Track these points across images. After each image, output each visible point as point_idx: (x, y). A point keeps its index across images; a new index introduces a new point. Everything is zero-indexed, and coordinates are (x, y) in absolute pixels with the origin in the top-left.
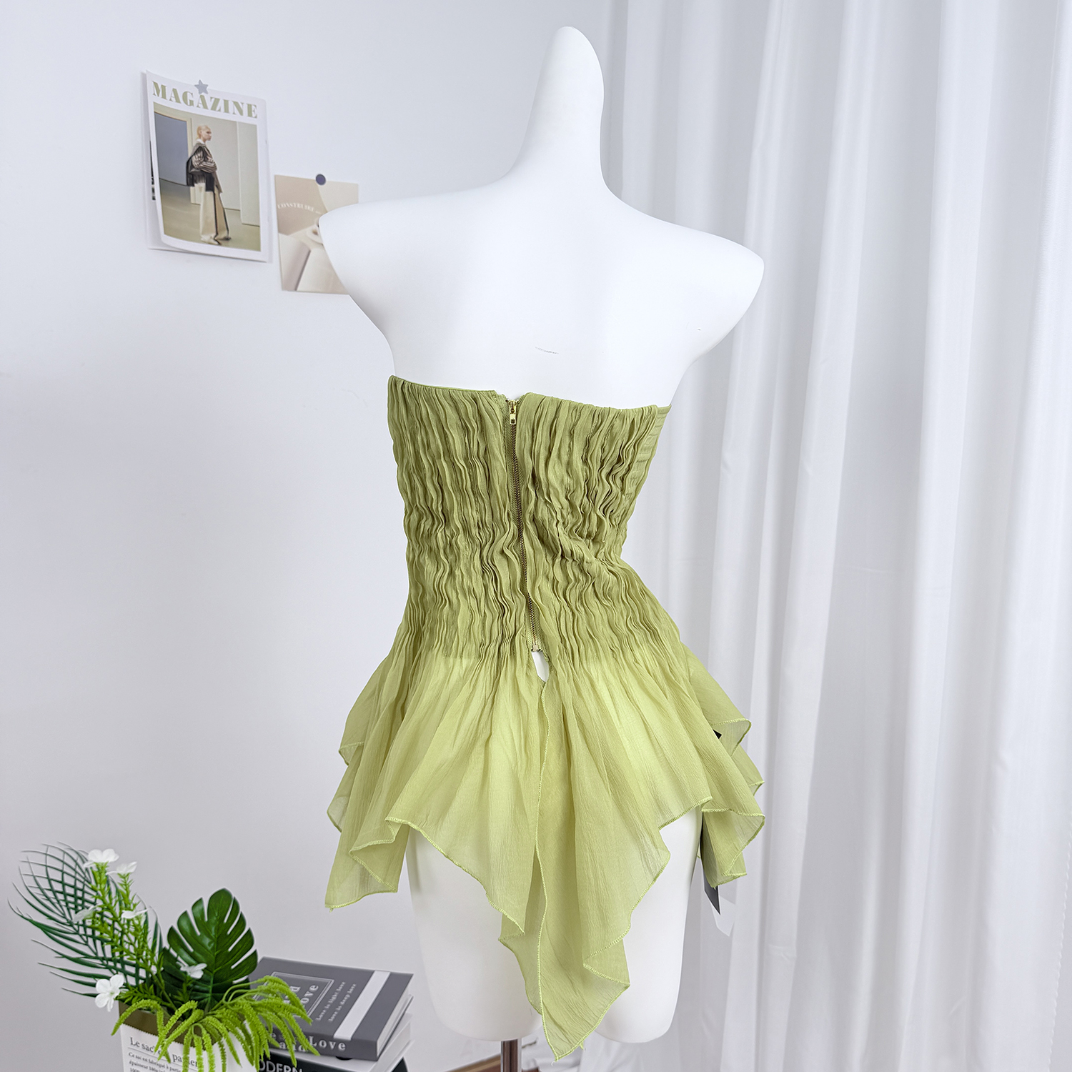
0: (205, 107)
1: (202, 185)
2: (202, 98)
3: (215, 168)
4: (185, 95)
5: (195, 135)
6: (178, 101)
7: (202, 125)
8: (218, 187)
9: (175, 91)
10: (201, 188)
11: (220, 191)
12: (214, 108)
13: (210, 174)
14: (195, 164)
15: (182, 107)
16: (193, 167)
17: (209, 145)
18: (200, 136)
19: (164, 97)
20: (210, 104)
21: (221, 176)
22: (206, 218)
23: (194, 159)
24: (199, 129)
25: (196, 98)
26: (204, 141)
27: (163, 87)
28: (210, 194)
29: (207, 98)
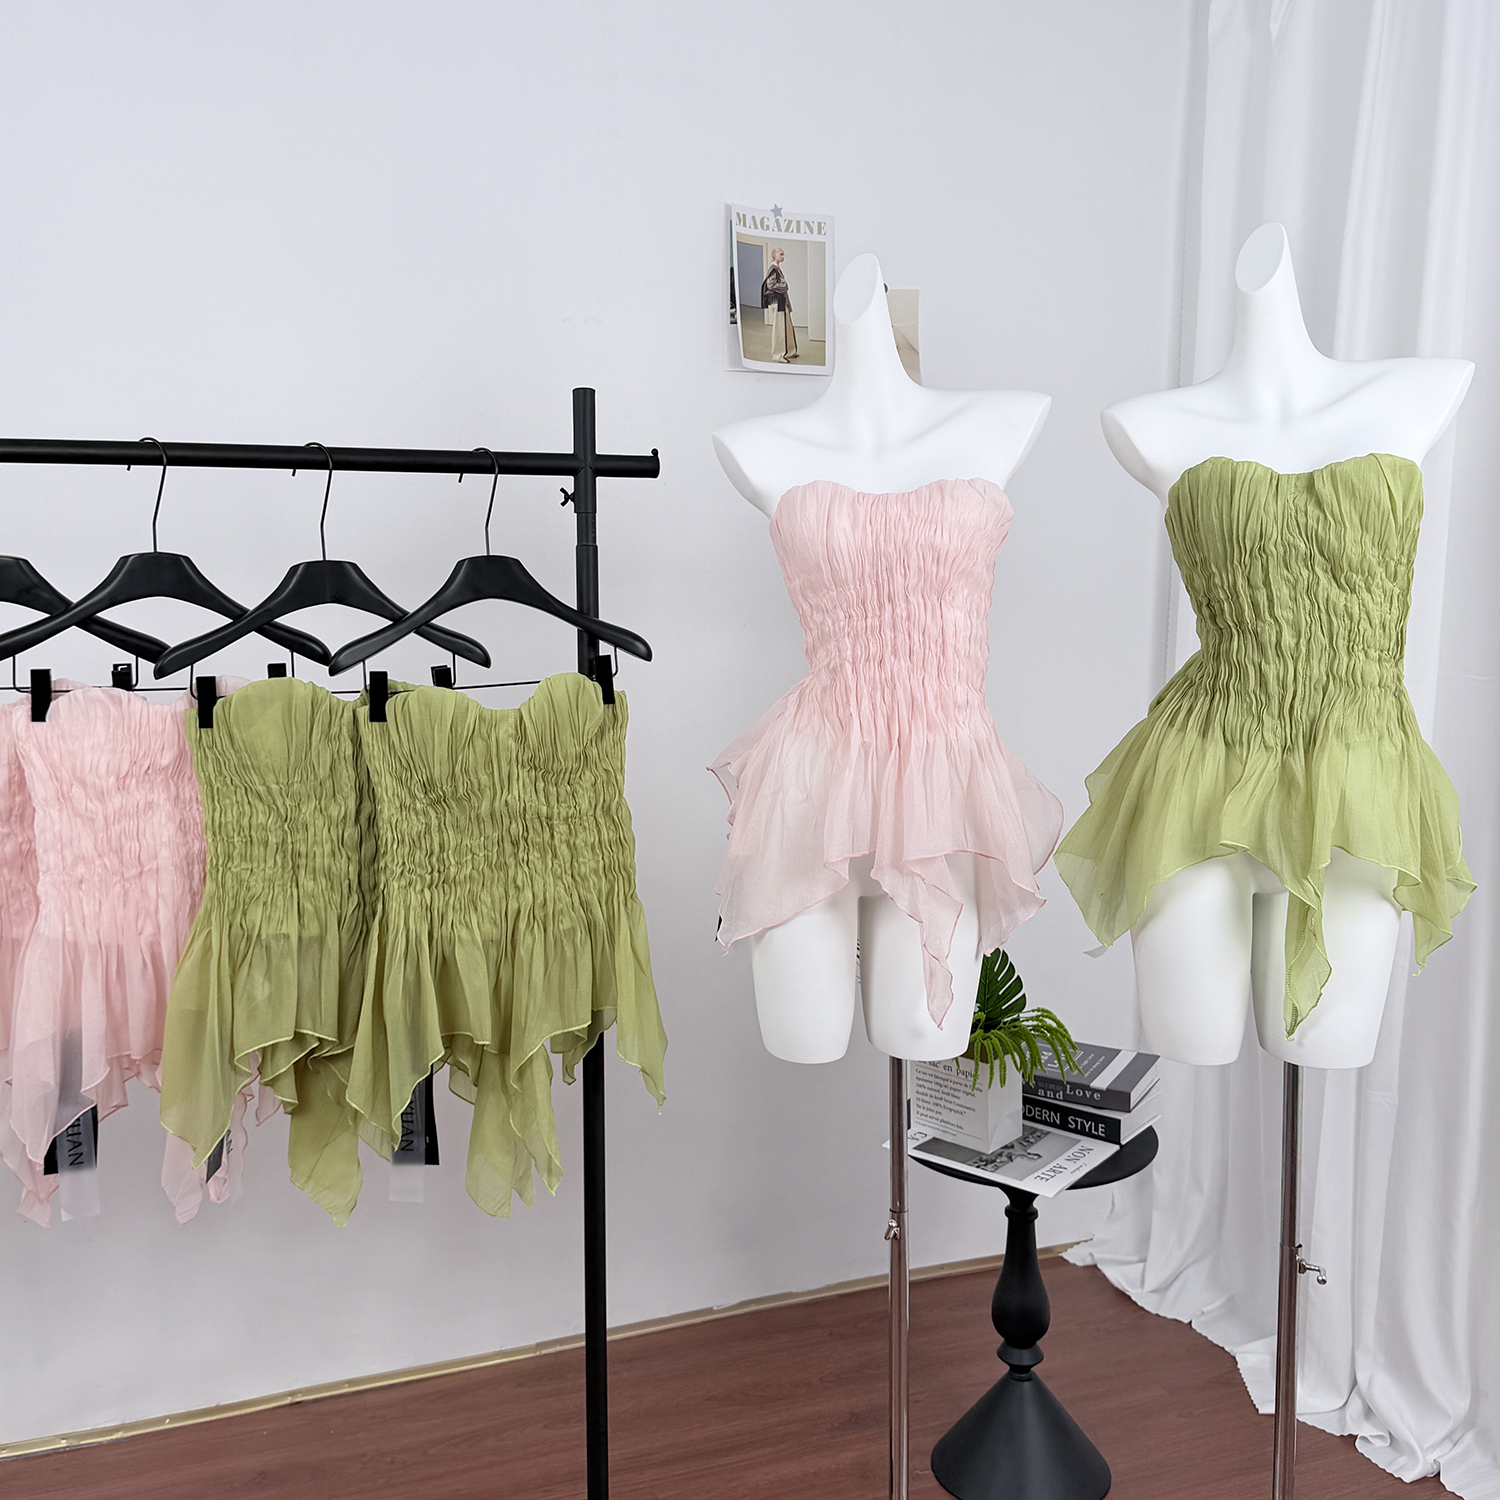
0: (780, 230)
1: (775, 306)
2: (777, 221)
3: (787, 287)
4: (762, 220)
5: (770, 259)
6: (756, 227)
7: (776, 248)
8: (789, 306)
9: (753, 218)
10: (773, 309)
11: (790, 311)
12: (787, 230)
13: (782, 294)
14: (769, 286)
15: (760, 233)
16: (767, 289)
17: (782, 267)
18: (774, 258)
19: (745, 225)
20: (783, 226)
21: (792, 296)
22: (777, 338)
23: (768, 281)
24: (774, 251)
25: (772, 223)
26: (778, 263)
27: (744, 216)
28: (781, 313)
29: (781, 220)
